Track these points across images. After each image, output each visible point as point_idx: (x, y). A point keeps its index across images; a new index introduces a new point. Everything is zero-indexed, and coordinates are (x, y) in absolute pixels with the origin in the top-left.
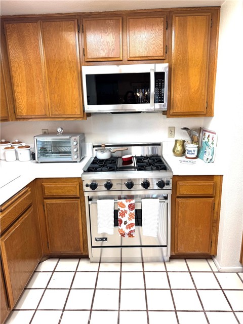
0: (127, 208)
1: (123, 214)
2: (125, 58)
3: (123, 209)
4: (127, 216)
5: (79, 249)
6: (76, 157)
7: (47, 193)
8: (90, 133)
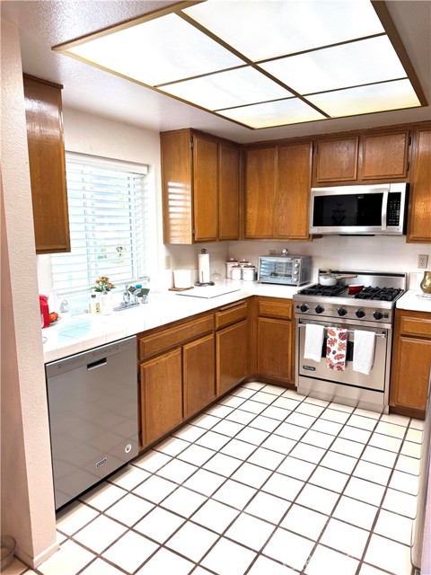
0: (337, 337)
1: (333, 342)
2: (361, 177)
3: (333, 337)
4: (336, 345)
5: (286, 375)
6: (295, 280)
7: (262, 311)
8: (319, 257)
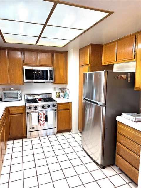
0: (42, 115)
1: (41, 117)
2: (39, 65)
3: (41, 116)
5: (23, 134)
6: (20, 99)
7: (11, 113)
